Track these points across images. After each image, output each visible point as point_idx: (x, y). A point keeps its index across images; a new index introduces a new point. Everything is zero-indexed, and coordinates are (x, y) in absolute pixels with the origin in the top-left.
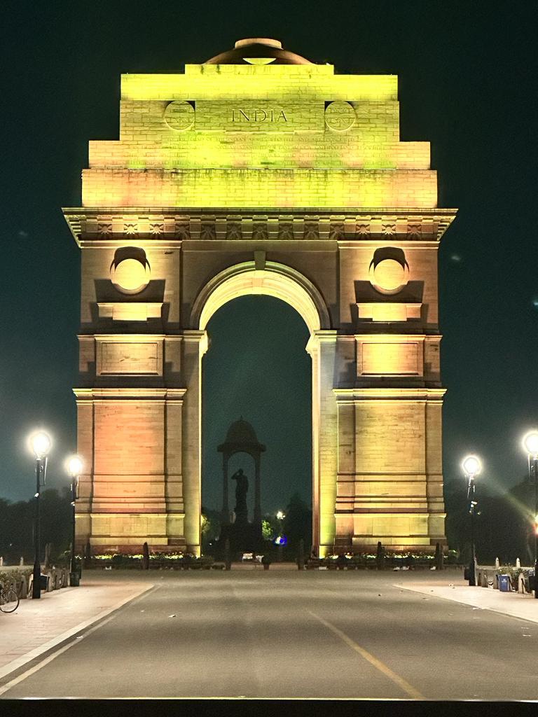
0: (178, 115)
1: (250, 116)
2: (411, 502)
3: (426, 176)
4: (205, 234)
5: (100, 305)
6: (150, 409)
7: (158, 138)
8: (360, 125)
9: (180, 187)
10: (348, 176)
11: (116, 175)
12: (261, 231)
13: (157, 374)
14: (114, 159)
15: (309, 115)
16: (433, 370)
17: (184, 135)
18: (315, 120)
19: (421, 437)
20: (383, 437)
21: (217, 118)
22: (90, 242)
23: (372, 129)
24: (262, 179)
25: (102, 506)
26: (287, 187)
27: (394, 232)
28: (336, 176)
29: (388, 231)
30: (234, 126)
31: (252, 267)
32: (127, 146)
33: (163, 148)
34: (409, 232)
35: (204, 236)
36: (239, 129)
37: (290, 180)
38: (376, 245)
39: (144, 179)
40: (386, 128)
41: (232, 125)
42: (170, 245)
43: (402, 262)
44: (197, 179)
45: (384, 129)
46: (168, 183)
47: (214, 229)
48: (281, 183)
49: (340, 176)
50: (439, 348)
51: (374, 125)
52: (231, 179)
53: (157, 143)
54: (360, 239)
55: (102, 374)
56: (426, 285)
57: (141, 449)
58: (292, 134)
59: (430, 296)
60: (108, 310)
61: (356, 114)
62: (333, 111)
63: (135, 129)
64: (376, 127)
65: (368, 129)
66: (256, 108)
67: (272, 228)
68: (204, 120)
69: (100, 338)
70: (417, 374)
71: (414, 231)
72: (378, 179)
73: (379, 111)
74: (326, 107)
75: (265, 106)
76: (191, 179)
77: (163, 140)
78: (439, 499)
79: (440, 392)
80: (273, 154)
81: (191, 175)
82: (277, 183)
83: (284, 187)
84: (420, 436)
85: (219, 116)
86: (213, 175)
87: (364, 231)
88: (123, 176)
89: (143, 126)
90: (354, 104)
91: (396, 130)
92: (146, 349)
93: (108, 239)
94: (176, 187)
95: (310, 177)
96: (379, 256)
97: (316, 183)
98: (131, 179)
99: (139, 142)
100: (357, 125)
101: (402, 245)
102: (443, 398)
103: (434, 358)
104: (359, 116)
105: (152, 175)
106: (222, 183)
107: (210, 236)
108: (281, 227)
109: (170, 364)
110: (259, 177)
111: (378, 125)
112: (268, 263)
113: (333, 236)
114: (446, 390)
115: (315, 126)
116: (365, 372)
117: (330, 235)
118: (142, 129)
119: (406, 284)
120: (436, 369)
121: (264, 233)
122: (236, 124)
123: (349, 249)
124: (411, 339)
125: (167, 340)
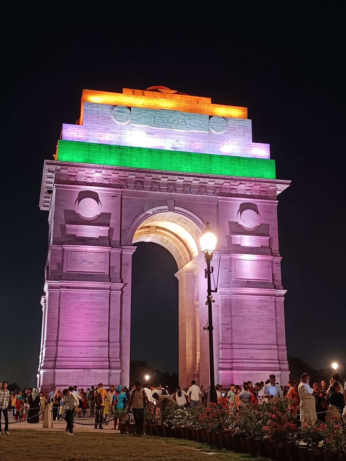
0: (120, 114)
1: (165, 119)
2: (269, 363)
3: (268, 163)
4: (137, 187)
5: (68, 226)
6: (99, 296)
7: (107, 127)
8: (229, 131)
9: (122, 157)
10: (224, 159)
11: (80, 146)
12: (172, 187)
13: (105, 273)
14: (79, 136)
15: (200, 122)
16: (277, 278)
17: (124, 127)
18: (203, 125)
19: (273, 321)
20: (249, 320)
21: (145, 118)
22: (62, 185)
23: (236, 134)
24: (173, 157)
25: (64, 363)
26: (188, 163)
27: (251, 194)
28: (217, 158)
29: (248, 193)
30: (155, 124)
31: (166, 209)
32: (87, 130)
33: (110, 133)
34: (260, 194)
35: (136, 188)
36: (158, 126)
37: (189, 158)
38: (241, 201)
39: (99, 150)
40: (244, 134)
41: (154, 123)
42: (115, 191)
43: (257, 212)
44: (132, 153)
45: (243, 135)
46: (114, 154)
47: (143, 184)
48: (184, 160)
49: (219, 159)
50: (280, 264)
51: (237, 132)
52: (154, 155)
53: (107, 130)
54: (231, 196)
55: (67, 271)
56: (271, 227)
57: (93, 323)
58: (189, 132)
59: (274, 233)
60: (72, 230)
61: (227, 125)
62: (214, 121)
63: (93, 119)
64: (239, 133)
65: (234, 134)
66: (168, 115)
67: (179, 186)
68: (136, 118)
69: (67, 247)
70: (269, 280)
71: (263, 194)
72: (241, 162)
73: (241, 124)
74: (209, 119)
75: (174, 114)
76: (129, 152)
77: (110, 128)
78: (285, 362)
79: (284, 292)
80: (178, 143)
81: (129, 150)
82: (182, 160)
83: (186, 162)
84: (272, 320)
85: (146, 117)
86: (142, 151)
87: (233, 192)
88: (84, 147)
89: (98, 118)
90: (226, 118)
91: (249, 135)
92: (98, 256)
93: (74, 184)
94: (119, 156)
95: (201, 157)
96: (243, 207)
97: (205, 161)
98: (90, 149)
99: (95, 128)
100: (227, 131)
101: (256, 202)
102: (284, 296)
103: (278, 271)
104: (229, 126)
105: (103, 148)
106: (148, 157)
107: (140, 188)
108: (184, 186)
109: (114, 267)
110: (171, 155)
111: (239, 132)
112: (176, 208)
113: (216, 193)
114: (287, 291)
115: (204, 129)
116: (236, 277)
117: (214, 193)
118: (97, 120)
119: (259, 225)
120: (279, 277)
121: (174, 189)
122: (156, 123)
123: (225, 202)
124: (264, 258)
125: (112, 251)
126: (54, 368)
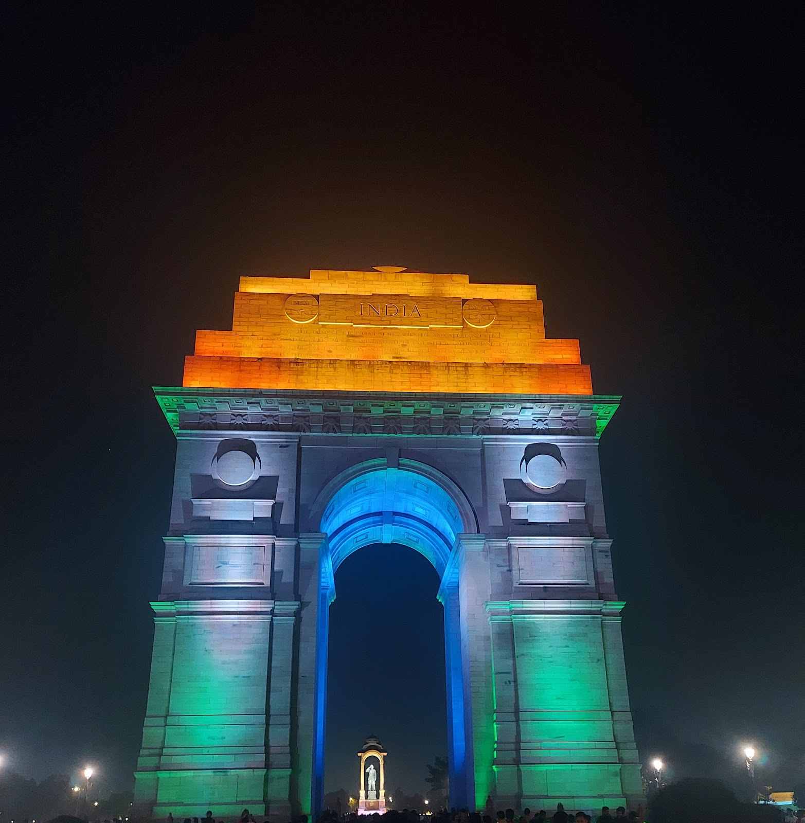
0: (300, 306)
1: (381, 311)
2: (596, 748)
3: (577, 370)
4: (328, 427)
5: (196, 502)
6: (250, 626)
7: (276, 329)
8: (501, 322)
9: (300, 377)
10: (491, 369)
11: (225, 363)
12: (393, 423)
13: (263, 584)
14: (225, 349)
15: (445, 311)
16: (606, 580)
17: (306, 328)
18: (451, 316)
19: (600, 662)
20: (551, 662)
21: (344, 311)
22: (189, 432)
23: (515, 327)
24: (395, 371)
26: (423, 380)
27: (547, 427)
28: (478, 369)
29: (540, 426)
30: (363, 319)
31: (383, 465)
32: (241, 337)
33: (282, 339)
34: (564, 427)
35: (325, 429)
36: (368, 322)
37: (425, 372)
38: (528, 440)
39: (258, 368)
40: (530, 326)
41: (360, 318)
42: (287, 437)
43: (560, 460)
44: (319, 369)
45: (528, 327)
46: (286, 373)
47: (339, 422)
48: (415, 375)
49: (482, 369)
50: (610, 554)
51: (516, 323)
52: (359, 370)
53: (275, 335)
54: (508, 434)
55: (190, 584)
56: (587, 485)
57: (236, 679)
58: (427, 329)
59: (595, 496)
60: (204, 508)
61: (497, 312)
62: (471, 308)
63: (251, 320)
64: (519, 324)
65: (511, 326)
66: (387, 302)
67: (406, 420)
68: (328, 312)
69: (192, 539)
70: (588, 584)
71: (570, 426)
72: (524, 373)
73: (523, 309)
74: (463, 305)
75: (397, 301)
76: (313, 369)
77: (282, 332)
78: (629, 745)
79: (619, 606)
80: (406, 349)
81: (313, 365)
82: (412, 375)
83: (420, 380)
84: (598, 660)
85: (346, 309)
86: (338, 366)
87: (511, 426)
88: (232, 365)
89: (260, 317)
90: (494, 302)
91: (539, 327)
92: (251, 554)
93: (211, 429)
94: (295, 377)
95: (449, 369)
96: (531, 452)
97: (456, 376)
98: (242, 368)
99: (254, 333)
100: (498, 322)
101: (558, 441)
102: (621, 614)
103: (606, 565)
104: (500, 314)
105: (267, 364)
106: (348, 374)
107: (334, 429)
108: (416, 420)
109: (281, 572)
110: (390, 369)
111: (520, 323)
112: (403, 461)
113: (477, 431)
114: (624, 603)
115: (452, 322)
116: (522, 581)
117: (473, 430)
118: (258, 320)
119: (564, 482)
120: (609, 579)
121: (397, 427)
122: (364, 317)
123: (496, 445)
124: (576, 542)
125: (277, 543)
126: (158, 769)
